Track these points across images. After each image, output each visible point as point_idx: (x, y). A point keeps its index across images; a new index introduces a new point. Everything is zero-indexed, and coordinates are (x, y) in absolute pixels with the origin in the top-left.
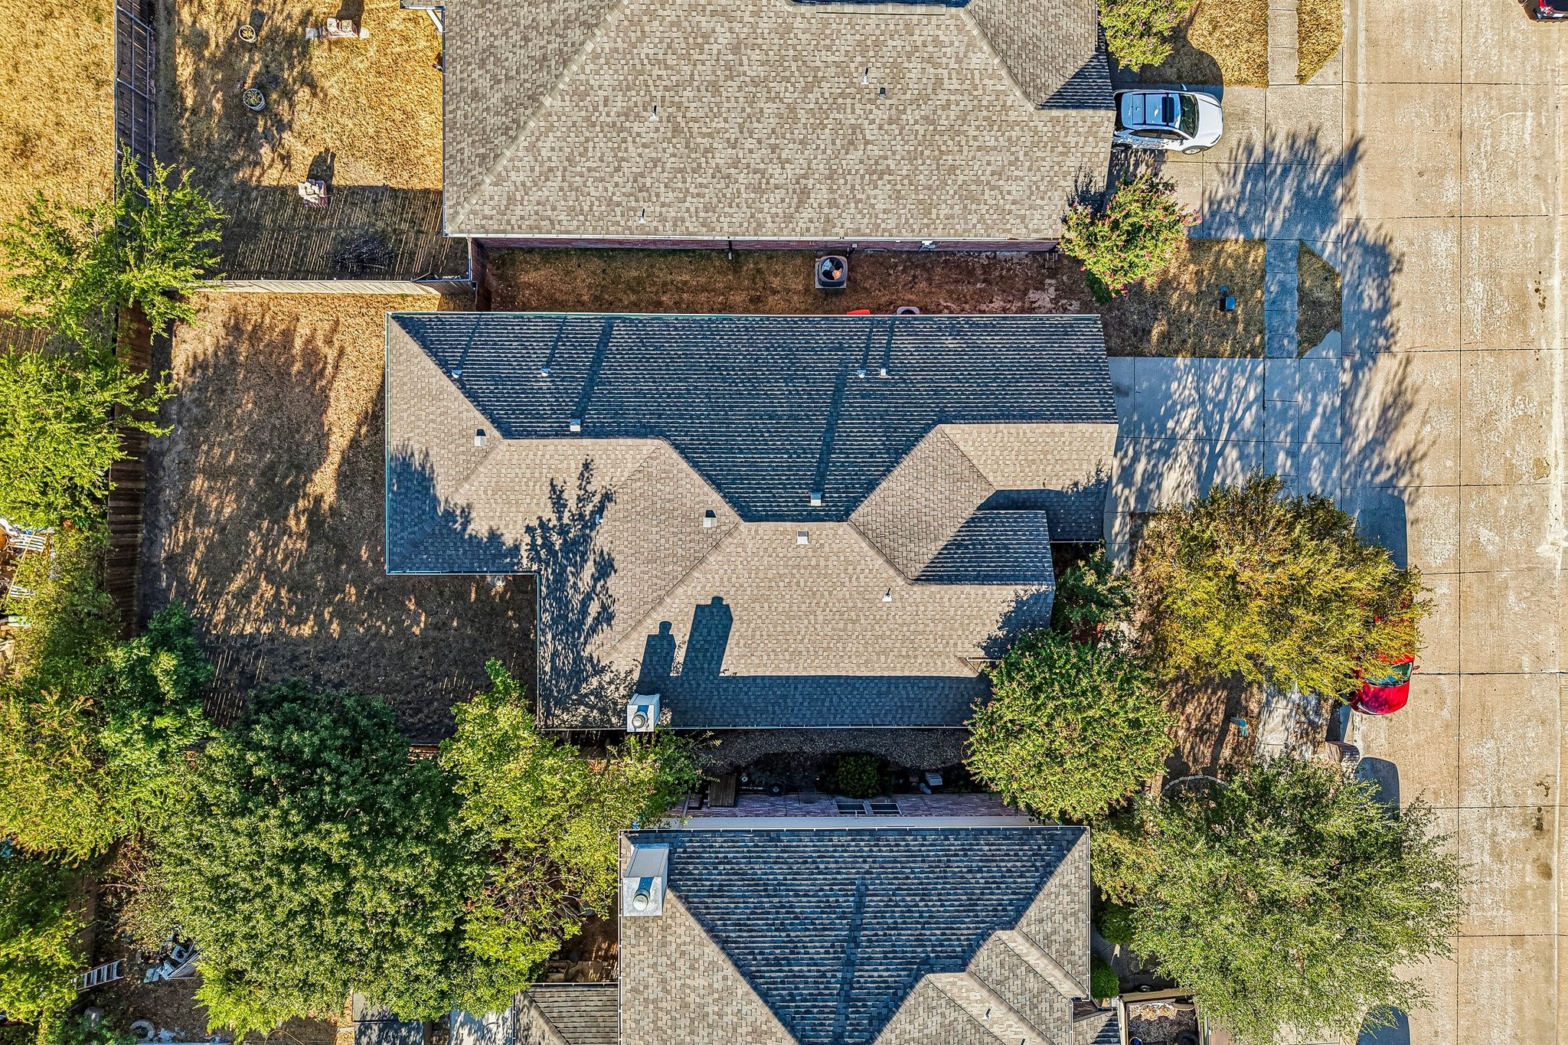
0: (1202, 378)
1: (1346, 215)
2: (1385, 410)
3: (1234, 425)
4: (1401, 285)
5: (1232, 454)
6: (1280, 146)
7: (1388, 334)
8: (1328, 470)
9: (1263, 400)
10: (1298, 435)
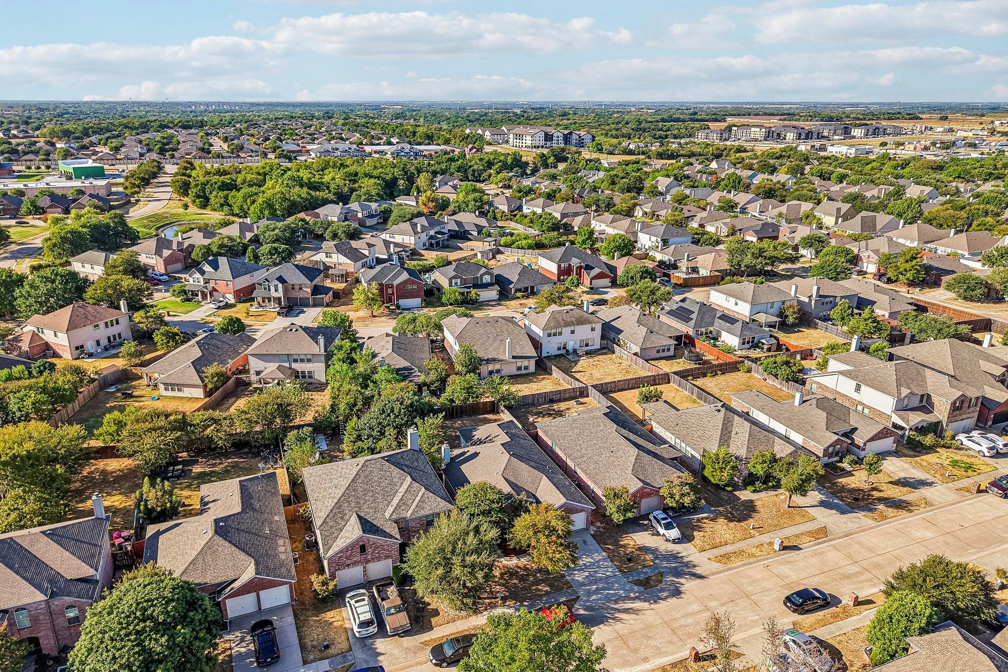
0: (604, 560)
1: (682, 580)
2: (631, 609)
3: (596, 572)
4: (673, 601)
5: (587, 574)
6: (686, 560)
7: (655, 602)
8: (600, 599)
9: (608, 577)
10: (604, 589)
